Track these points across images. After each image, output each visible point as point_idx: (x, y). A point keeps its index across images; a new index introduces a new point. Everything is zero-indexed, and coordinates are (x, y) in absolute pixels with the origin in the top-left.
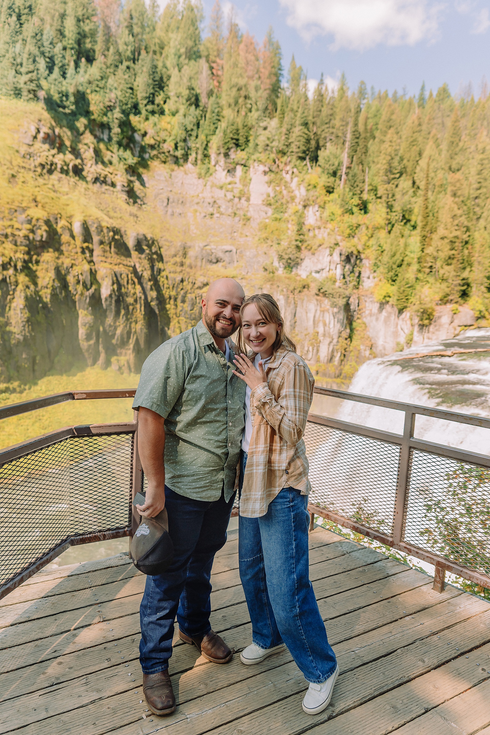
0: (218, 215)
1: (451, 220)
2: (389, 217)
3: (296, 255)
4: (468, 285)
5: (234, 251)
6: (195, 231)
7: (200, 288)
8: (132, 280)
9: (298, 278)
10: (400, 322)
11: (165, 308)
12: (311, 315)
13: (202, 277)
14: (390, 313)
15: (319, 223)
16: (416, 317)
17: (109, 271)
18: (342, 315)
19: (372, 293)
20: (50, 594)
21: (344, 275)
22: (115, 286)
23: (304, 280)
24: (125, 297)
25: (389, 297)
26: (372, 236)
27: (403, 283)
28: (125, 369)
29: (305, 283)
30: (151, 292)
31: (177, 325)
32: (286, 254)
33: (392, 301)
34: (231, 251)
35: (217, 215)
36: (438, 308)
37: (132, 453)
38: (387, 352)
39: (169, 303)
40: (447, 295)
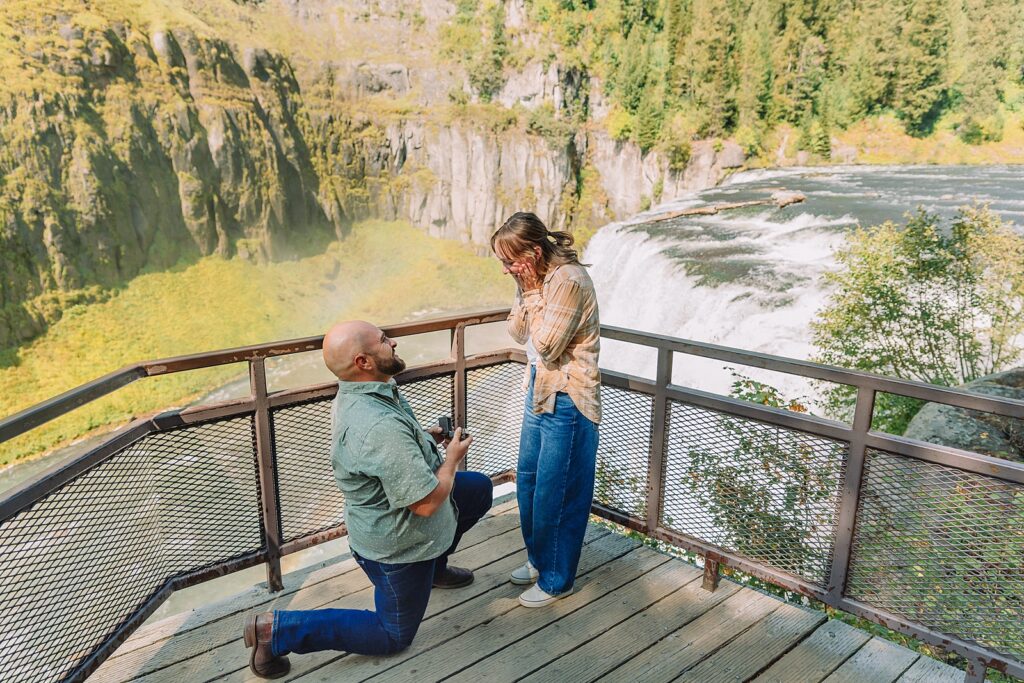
0: (376, 16)
1: (711, 15)
2: (624, 13)
3: (496, 75)
4: (735, 109)
5: (405, 71)
6: (343, 42)
7: (359, 130)
8: (254, 122)
9: (501, 109)
10: (645, 166)
11: (311, 163)
12: (522, 163)
13: (360, 113)
14: (632, 154)
15: (526, 25)
16: (666, 159)
17: (217, 110)
18: (564, 161)
19: (604, 127)
20: (147, 670)
21: (565, 102)
22: (230, 133)
23: (508, 111)
24: (247, 149)
25: (629, 131)
26: (602, 43)
27: (648, 110)
28: (259, 256)
29: (511, 116)
30: (286, 140)
31: (330, 187)
32: (481, 73)
33: (633, 136)
34: (400, 72)
35: (374, 16)
36: (695, 144)
37: (255, 444)
38: (628, 210)
39: (315, 155)
40: (707, 125)
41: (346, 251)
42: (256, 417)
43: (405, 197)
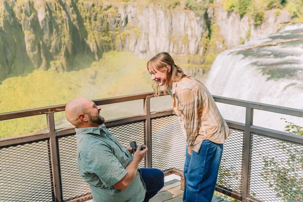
7: (106, 10)
8: (59, 7)
10: (242, 24)
11: (83, 25)
12: (182, 23)
13: (107, 2)
14: (235, 18)
16: (252, 20)
17: (42, 2)
18: (203, 22)
19: (222, 5)
22: (48, 13)
24: (55, 20)
25: (234, 7)
28: (60, 69)
29: (177, 2)
30: (73, 15)
31: (93, 36)
33: (236, 9)
36: (267, 12)
39: (86, 22)
40: (272, 3)
41: (100, 66)
43: (127, 40)
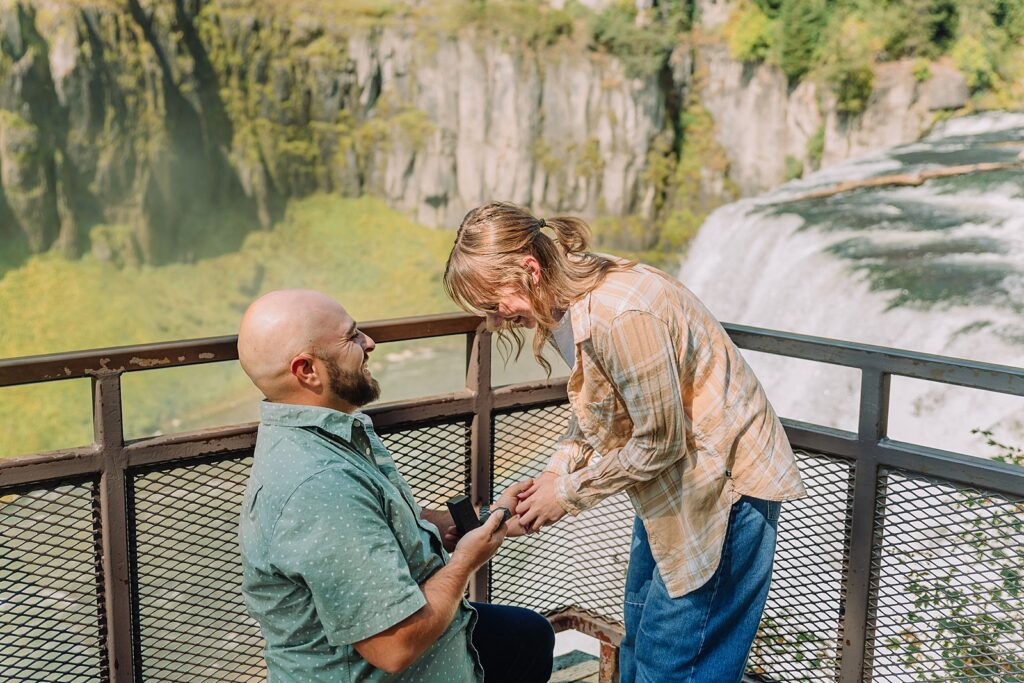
4: (950, 10)
7: (302, 43)
8: (128, 29)
9: (543, 10)
10: (793, 108)
12: (579, 101)
13: (306, 15)
14: (769, 86)
16: (830, 94)
17: (67, 9)
18: (653, 98)
19: (724, 39)
22: (87, 48)
23: (557, 13)
24: (114, 74)
25: (766, 46)
27: (798, 11)
28: (127, 256)
29: (561, 21)
30: (180, 60)
31: (251, 139)
33: (773, 56)
36: (883, 69)
37: (98, 536)
38: (764, 183)
39: (227, 85)
40: (901, 36)
41: (275, 247)
42: (103, 484)
43: (378, 157)
